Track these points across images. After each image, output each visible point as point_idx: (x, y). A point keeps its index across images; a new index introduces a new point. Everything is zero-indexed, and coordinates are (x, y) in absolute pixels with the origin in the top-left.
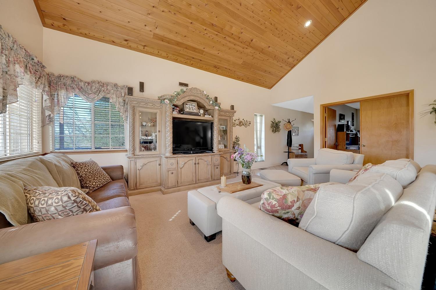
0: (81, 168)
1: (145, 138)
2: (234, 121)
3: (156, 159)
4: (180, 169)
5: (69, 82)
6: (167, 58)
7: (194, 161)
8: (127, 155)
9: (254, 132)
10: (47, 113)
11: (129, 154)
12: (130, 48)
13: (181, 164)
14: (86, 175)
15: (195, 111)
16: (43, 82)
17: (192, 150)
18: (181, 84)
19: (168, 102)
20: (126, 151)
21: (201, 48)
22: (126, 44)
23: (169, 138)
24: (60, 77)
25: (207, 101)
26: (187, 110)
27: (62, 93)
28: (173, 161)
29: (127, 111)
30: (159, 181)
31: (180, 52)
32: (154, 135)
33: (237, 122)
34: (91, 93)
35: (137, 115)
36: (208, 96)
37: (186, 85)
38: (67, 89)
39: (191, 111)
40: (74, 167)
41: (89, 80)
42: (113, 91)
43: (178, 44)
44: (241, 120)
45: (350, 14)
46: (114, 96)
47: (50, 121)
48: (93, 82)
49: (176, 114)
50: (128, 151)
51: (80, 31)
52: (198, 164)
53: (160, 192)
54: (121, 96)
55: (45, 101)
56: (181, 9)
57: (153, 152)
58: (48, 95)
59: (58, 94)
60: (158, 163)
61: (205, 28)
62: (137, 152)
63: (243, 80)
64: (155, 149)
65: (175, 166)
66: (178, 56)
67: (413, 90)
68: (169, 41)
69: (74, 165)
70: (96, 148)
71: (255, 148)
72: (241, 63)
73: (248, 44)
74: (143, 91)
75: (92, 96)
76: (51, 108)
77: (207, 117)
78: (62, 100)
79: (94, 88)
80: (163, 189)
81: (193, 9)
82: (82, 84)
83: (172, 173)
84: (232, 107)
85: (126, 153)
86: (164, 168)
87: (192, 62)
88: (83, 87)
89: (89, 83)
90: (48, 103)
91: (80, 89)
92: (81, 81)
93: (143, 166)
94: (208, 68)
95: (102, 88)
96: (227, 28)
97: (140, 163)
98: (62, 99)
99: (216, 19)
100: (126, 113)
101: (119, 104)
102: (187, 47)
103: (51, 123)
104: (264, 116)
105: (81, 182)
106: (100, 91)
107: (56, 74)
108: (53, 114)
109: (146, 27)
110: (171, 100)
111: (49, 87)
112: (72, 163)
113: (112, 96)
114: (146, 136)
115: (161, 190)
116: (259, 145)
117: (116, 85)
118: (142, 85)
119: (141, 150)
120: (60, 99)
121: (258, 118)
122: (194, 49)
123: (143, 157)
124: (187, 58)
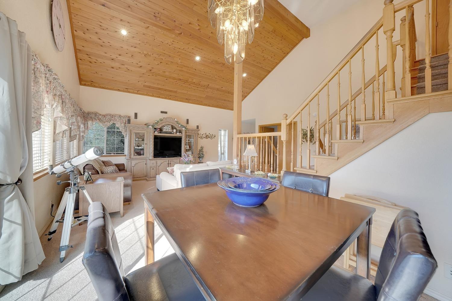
1: (137, 148)
2: (201, 135)
3: (144, 161)
4: (158, 167)
5: (93, 116)
6: (153, 96)
7: (167, 162)
8: (125, 158)
9: (218, 142)
11: (128, 157)
12: (129, 92)
13: (159, 164)
15: (170, 131)
17: (167, 155)
18: (162, 112)
19: (151, 127)
20: (125, 155)
21: (175, 90)
22: (127, 90)
23: (152, 148)
24: (88, 113)
25: (177, 125)
26: (164, 130)
27: (90, 123)
28: (154, 162)
29: (127, 131)
30: (145, 174)
31: (162, 93)
32: (143, 145)
33: (204, 136)
34: (105, 121)
35: (133, 134)
36: (178, 122)
37: (166, 113)
38: (92, 120)
39: (167, 131)
40: (103, 163)
41: (104, 113)
42: (118, 120)
43: (159, 89)
44: (208, 134)
45: (273, 69)
46: (119, 123)
47: (83, 138)
48: (106, 115)
49: (156, 133)
50: (127, 156)
51: (100, 86)
52: (170, 164)
53: (146, 180)
54: (123, 123)
56: (159, 74)
57: (142, 156)
59: (87, 123)
60: (145, 163)
61: (176, 81)
62: (132, 156)
63: (209, 106)
64: (143, 154)
65: (155, 165)
66: (160, 95)
67: (297, 121)
68: (153, 88)
70: (107, 154)
71: (219, 154)
72: (204, 96)
73: (207, 87)
74: (137, 119)
75: (106, 124)
76: (84, 131)
77: (178, 134)
78: (89, 126)
79: (107, 118)
80: (147, 178)
81: (167, 73)
82: (100, 117)
83: (153, 169)
84: (198, 127)
85: (126, 157)
86: (149, 166)
87: (170, 98)
88: (101, 118)
89: (104, 116)
90: (83, 129)
91: (99, 120)
92: (100, 115)
93: (135, 165)
94: (182, 100)
95: (112, 118)
96: (190, 80)
97: (134, 163)
99: (182, 77)
100: (126, 133)
101: (122, 128)
102: (165, 90)
104: (227, 131)
106: (111, 120)
108: (85, 134)
109: (139, 83)
110: (153, 126)
111: (84, 120)
112: (102, 161)
114: (138, 147)
115: (146, 179)
116: (222, 152)
117: (120, 116)
118: (136, 115)
119: (134, 155)
120: (88, 126)
121: (223, 132)
122: (171, 91)
123: (136, 159)
124: (166, 95)
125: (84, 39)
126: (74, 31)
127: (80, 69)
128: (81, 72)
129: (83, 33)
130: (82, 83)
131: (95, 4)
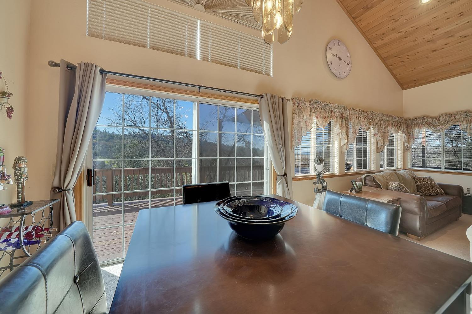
0: (419, 180)
5: (420, 121)
10: (406, 144)
14: (421, 185)
16: (403, 127)
24: (414, 119)
27: (416, 130)
34: (439, 125)
38: (418, 126)
40: (414, 179)
41: (436, 114)
42: (462, 118)
46: (464, 123)
47: (408, 149)
48: (441, 116)
55: (404, 137)
58: (406, 134)
59: (413, 131)
69: (415, 178)
70: (446, 168)
75: (440, 127)
76: (408, 141)
79: (441, 120)
82: (430, 120)
88: (432, 122)
89: (436, 118)
90: (406, 139)
91: (429, 124)
92: (430, 117)
95: (450, 119)
98: (416, 133)
101: (471, 130)
103: (409, 150)
105: (418, 189)
106: (448, 122)
107: (412, 117)
108: (410, 145)
111: (407, 128)
112: (413, 177)
113: (461, 123)
117: (466, 113)
120: (414, 134)
125: (384, 45)
126: (374, 45)
127: (396, 74)
128: (398, 76)
129: (381, 40)
130: (404, 87)
131: (377, 7)
